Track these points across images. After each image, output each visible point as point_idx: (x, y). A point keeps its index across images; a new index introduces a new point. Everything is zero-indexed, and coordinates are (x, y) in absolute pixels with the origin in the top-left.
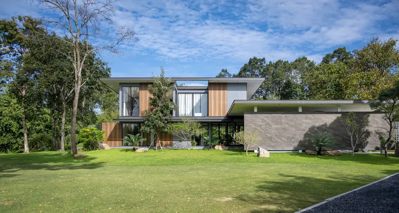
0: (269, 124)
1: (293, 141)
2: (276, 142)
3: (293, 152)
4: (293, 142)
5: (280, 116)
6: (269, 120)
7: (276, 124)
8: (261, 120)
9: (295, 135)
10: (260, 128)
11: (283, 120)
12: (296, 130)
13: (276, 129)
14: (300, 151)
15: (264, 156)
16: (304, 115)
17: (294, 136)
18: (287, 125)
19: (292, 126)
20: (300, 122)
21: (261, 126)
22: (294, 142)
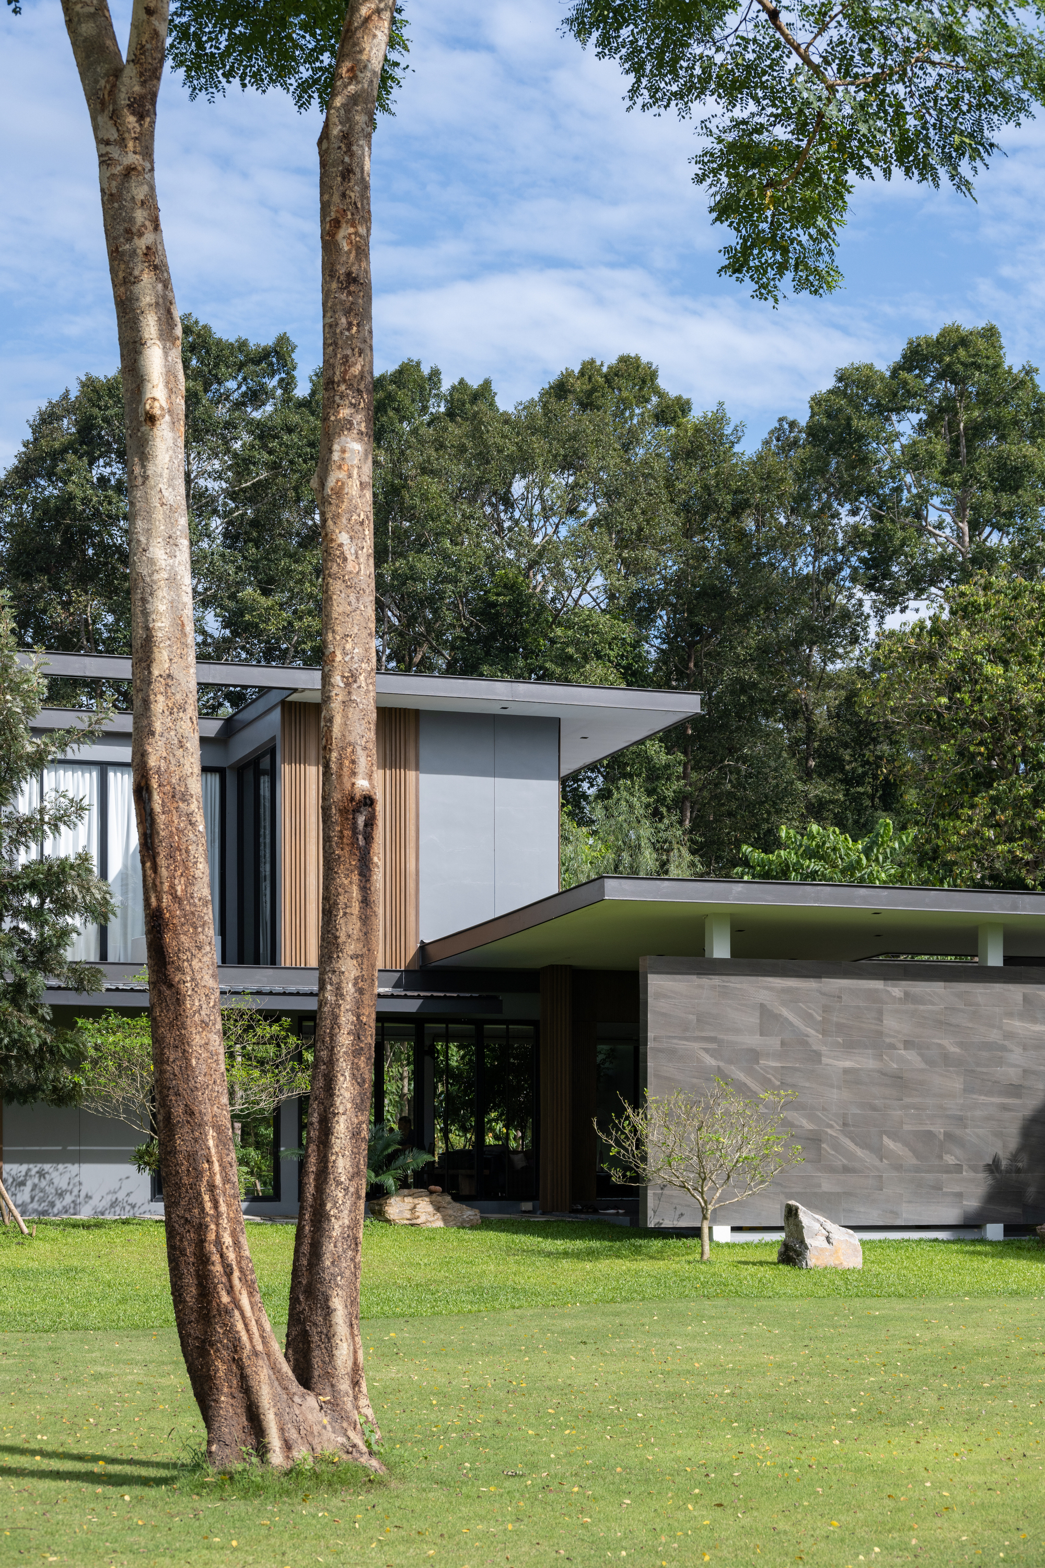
0: (803, 1041)
1: (950, 1159)
2: (846, 1169)
3: (962, 1234)
4: (948, 1169)
5: (872, 996)
6: (807, 1018)
7: (850, 1046)
8: (753, 1019)
9: (961, 1120)
10: (750, 1072)
11: (891, 1023)
12: (968, 1090)
13: (852, 1078)
14: (994, 1231)
15: (832, 1262)
16: (1016, 992)
17: (958, 1132)
18: (911, 1056)
19: (947, 1059)
20: (994, 1036)
21: (754, 1055)
22: (958, 1168)
